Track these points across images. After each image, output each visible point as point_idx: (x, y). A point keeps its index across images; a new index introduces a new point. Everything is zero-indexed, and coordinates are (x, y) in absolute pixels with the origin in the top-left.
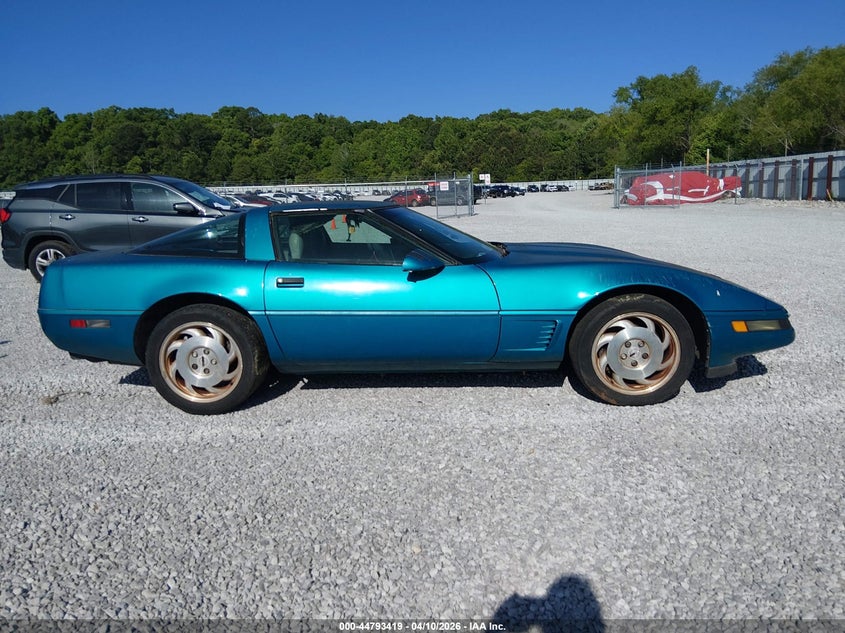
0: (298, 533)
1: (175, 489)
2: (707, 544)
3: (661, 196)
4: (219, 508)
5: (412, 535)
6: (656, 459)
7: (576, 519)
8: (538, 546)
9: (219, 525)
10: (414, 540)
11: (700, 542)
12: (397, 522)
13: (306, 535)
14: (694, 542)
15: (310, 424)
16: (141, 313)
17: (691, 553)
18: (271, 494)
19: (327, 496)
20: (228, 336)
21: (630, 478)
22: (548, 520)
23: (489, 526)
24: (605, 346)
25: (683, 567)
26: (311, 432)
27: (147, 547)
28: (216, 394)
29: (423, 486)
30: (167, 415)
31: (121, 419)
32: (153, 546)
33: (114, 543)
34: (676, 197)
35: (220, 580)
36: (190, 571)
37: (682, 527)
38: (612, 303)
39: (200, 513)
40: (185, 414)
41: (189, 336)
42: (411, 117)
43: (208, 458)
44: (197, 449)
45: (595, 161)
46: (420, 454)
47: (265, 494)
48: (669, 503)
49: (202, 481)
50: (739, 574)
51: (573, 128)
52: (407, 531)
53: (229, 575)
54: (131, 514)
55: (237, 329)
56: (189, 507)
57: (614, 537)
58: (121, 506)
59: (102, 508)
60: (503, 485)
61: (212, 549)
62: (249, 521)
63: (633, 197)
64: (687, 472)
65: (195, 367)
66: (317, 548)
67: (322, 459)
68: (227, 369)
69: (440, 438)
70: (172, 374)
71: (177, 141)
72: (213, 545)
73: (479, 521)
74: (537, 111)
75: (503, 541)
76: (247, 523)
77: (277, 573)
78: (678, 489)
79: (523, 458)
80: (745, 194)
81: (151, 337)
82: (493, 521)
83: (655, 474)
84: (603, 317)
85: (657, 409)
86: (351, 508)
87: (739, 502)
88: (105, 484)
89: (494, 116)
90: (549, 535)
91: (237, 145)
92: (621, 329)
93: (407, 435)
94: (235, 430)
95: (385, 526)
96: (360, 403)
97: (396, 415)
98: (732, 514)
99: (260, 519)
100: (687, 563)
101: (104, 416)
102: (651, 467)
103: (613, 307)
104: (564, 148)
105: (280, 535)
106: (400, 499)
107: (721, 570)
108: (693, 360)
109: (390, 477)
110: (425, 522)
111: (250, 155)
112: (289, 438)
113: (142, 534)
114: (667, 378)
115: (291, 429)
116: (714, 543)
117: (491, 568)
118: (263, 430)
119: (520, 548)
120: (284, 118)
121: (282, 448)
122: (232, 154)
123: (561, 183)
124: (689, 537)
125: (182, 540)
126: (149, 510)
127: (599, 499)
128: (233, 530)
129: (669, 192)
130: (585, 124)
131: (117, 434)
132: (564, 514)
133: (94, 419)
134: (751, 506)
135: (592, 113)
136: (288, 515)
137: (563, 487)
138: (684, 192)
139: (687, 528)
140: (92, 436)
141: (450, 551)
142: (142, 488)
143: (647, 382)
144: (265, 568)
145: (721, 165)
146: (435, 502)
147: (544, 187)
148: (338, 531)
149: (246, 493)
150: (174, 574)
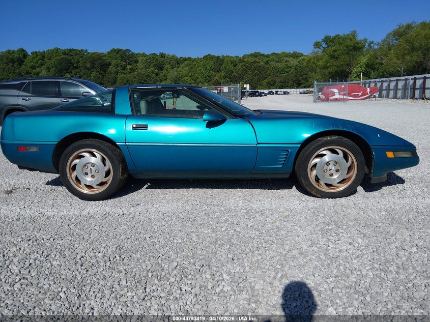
0: (139, 266)
1: (71, 240)
2: (379, 275)
3: (337, 96)
4: (94, 251)
5: (206, 268)
6: (345, 227)
7: (301, 260)
8: (279, 275)
9: (94, 261)
10: (207, 271)
11: (375, 274)
12: (197, 260)
13: (144, 267)
14: (371, 274)
15: (150, 206)
16: (56, 143)
17: (370, 280)
18: (126, 244)
19: (158, 246)
20: (105, 156)
21: (331, 237)
22: (285, 260)
23: (251, 263)
24: (315, 165)
25: (366, 288)
26: (150, 210)
27: (51, 273)
28: (98, 189)
29: (213, 240)
30: (71, 200)
31: (45, 202)
32: (54, 273)
33: (32, 271)
34: (345, 97)
35: (91, 293)
36: (74, 288)
37: (363, 264)
38: (320, 141)
39: (83, 254)
40: (81, 201)
41: (83, 157)
42: (209, 55)
43: (91, 224)
44: (85, 219)
45: (303, 79)
46: (211, 223)
47: (122, 244)
48: (354, 251)
49: (86, 237)
50: (399, 293)
51: (292, 62)
52: (203, 265)
53: (97, 290)
54: (44, 254)
55: (110, 153)
56: (78, 251)
57: (324, 270)
58: (39, 250)
59: (28, 251)
60: (258, 240)
61: (88, 275)
62: (111, 259)
63: (323, 97)
64: (363, 234)
65: (86, 174)
66: (150, 275)
67: (156, 225)
68: (104, 175)
69: (223, 215)
70: (74, 178)
71: (89, 66)
72: (89, 272)
73: (245, 260)
74: (274, 53)
75: (259, 272)
76: (110, 260)
77: (125, 289)
78: (359, 243)
79: (270, 225)
80: (380, 96)
81: (62, 157)
82: (253, 260)
83: (345, 235)
84: (314, 148)
85: (343, 200)
86: (171, 252)
87: (394, 251)
88: (31, 237)
89: (251, 55)
90: (286, 269)
91: (119, 68)
92: (324, 155)
93: (204, 212)
94: (108, 209)
95: (190, 263)
96: (178, 195)
97: (198, 202)
98: (391, 257)
99: (118, 258)
100: (368, 286)
101: (36, 201)
102: (343, 231)
103: (320, 143)
104: (287, 72)
105: (129, 267)
106: (199, 247)
107: (388, 290)
108: (364, 173)
109: (194, 235)
110: (214, 260)
111: (126, 74)
112: (138, 213)
113: (49, 265)
114: (349, 183)
115: (139, 208)
116: (383, 274)
117: (252, 288)
118: (123, 209)
119: (269, 276)
120: (144, 55)
121: (133, 219)
122: (117, 73)
123: (285, 90)
124: (368, 271)
125: (71, 269)
126: (55, 252)
127: (314, 248)
128: (102, 264)
129: (341, 95)
130: (298, 60)
131: (42, 210)
132: (294, 257)
133: (30, 202)
134: (401, 253)
135: (302, 55)
136: (134, 256)
137: (293, 242)
138: (349, 95)
139: (366, 266)
140: (28, 211)
141: (228, 278)
142: (52, 239)
143: (339, 185)
144: (118, 286)
145: (368, 81)
146: (219, 249)
147: (277, 92)
148: (163, 265)
149: (111, 243)
150: (64, 289)
